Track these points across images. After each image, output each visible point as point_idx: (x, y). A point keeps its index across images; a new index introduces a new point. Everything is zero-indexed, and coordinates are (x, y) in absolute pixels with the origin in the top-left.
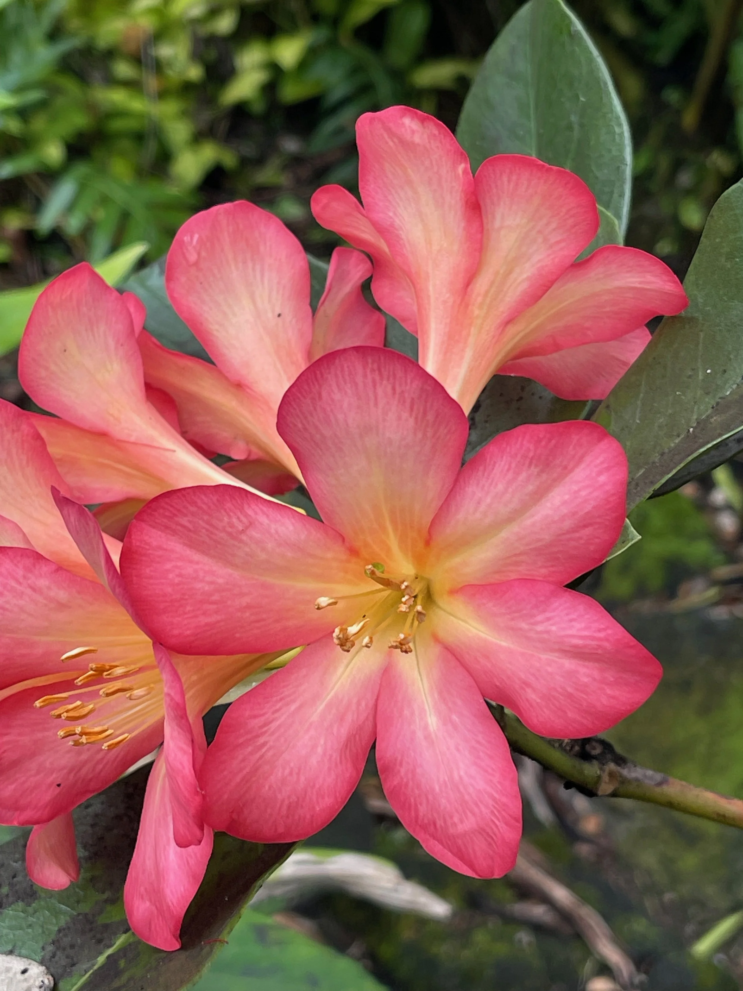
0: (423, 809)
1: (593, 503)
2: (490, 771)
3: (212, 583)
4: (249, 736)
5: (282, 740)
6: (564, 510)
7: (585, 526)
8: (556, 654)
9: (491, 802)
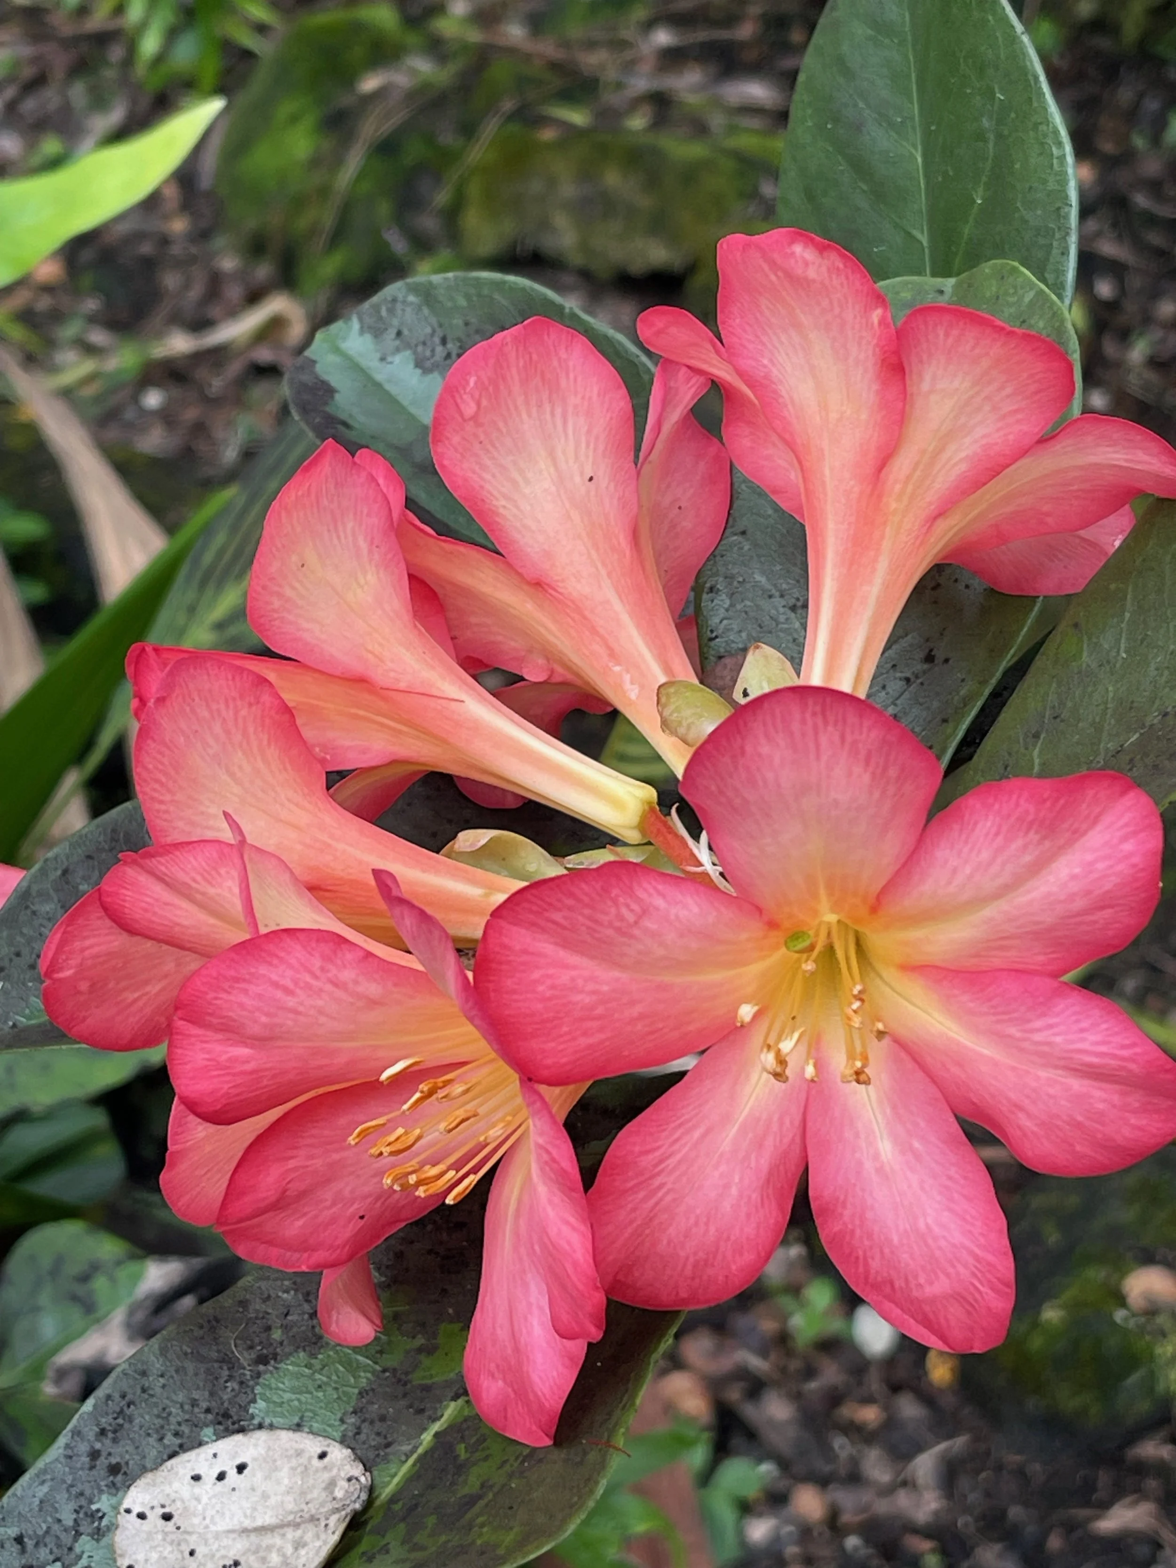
0: (875, 1264)
1: (1115, 880)
2: (968, 1217)
3: (594, 992)
4: (642, 1179)
5: (684, 1179)
6: (1074, 887)
7: (1102, 908)
8: (1060, 1072)
9: (971, 1261)
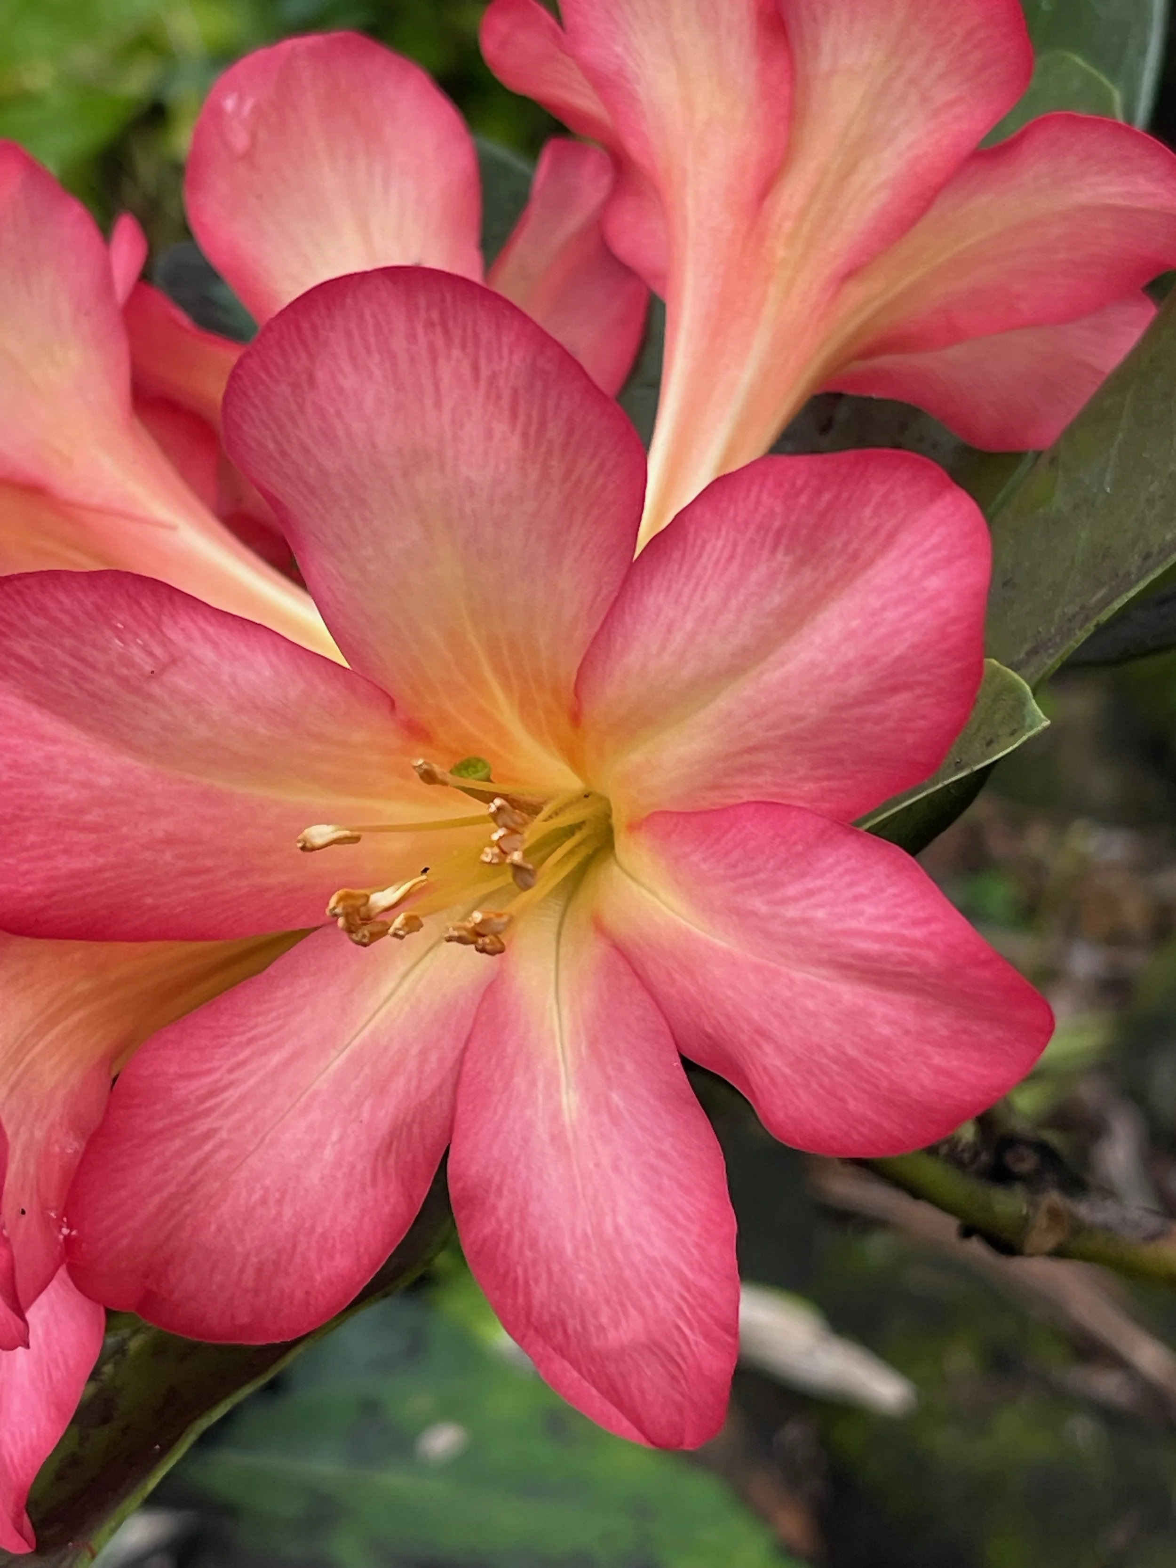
0: (540, 1292)
1: (910, 637)
2: (680, 1218)
3: (85, 785)
4: (178, 1118)
5: (249, 1128)
6: (850, 652)
7: (894, 690)
8: (823, 972)
9: (676, 1286)
